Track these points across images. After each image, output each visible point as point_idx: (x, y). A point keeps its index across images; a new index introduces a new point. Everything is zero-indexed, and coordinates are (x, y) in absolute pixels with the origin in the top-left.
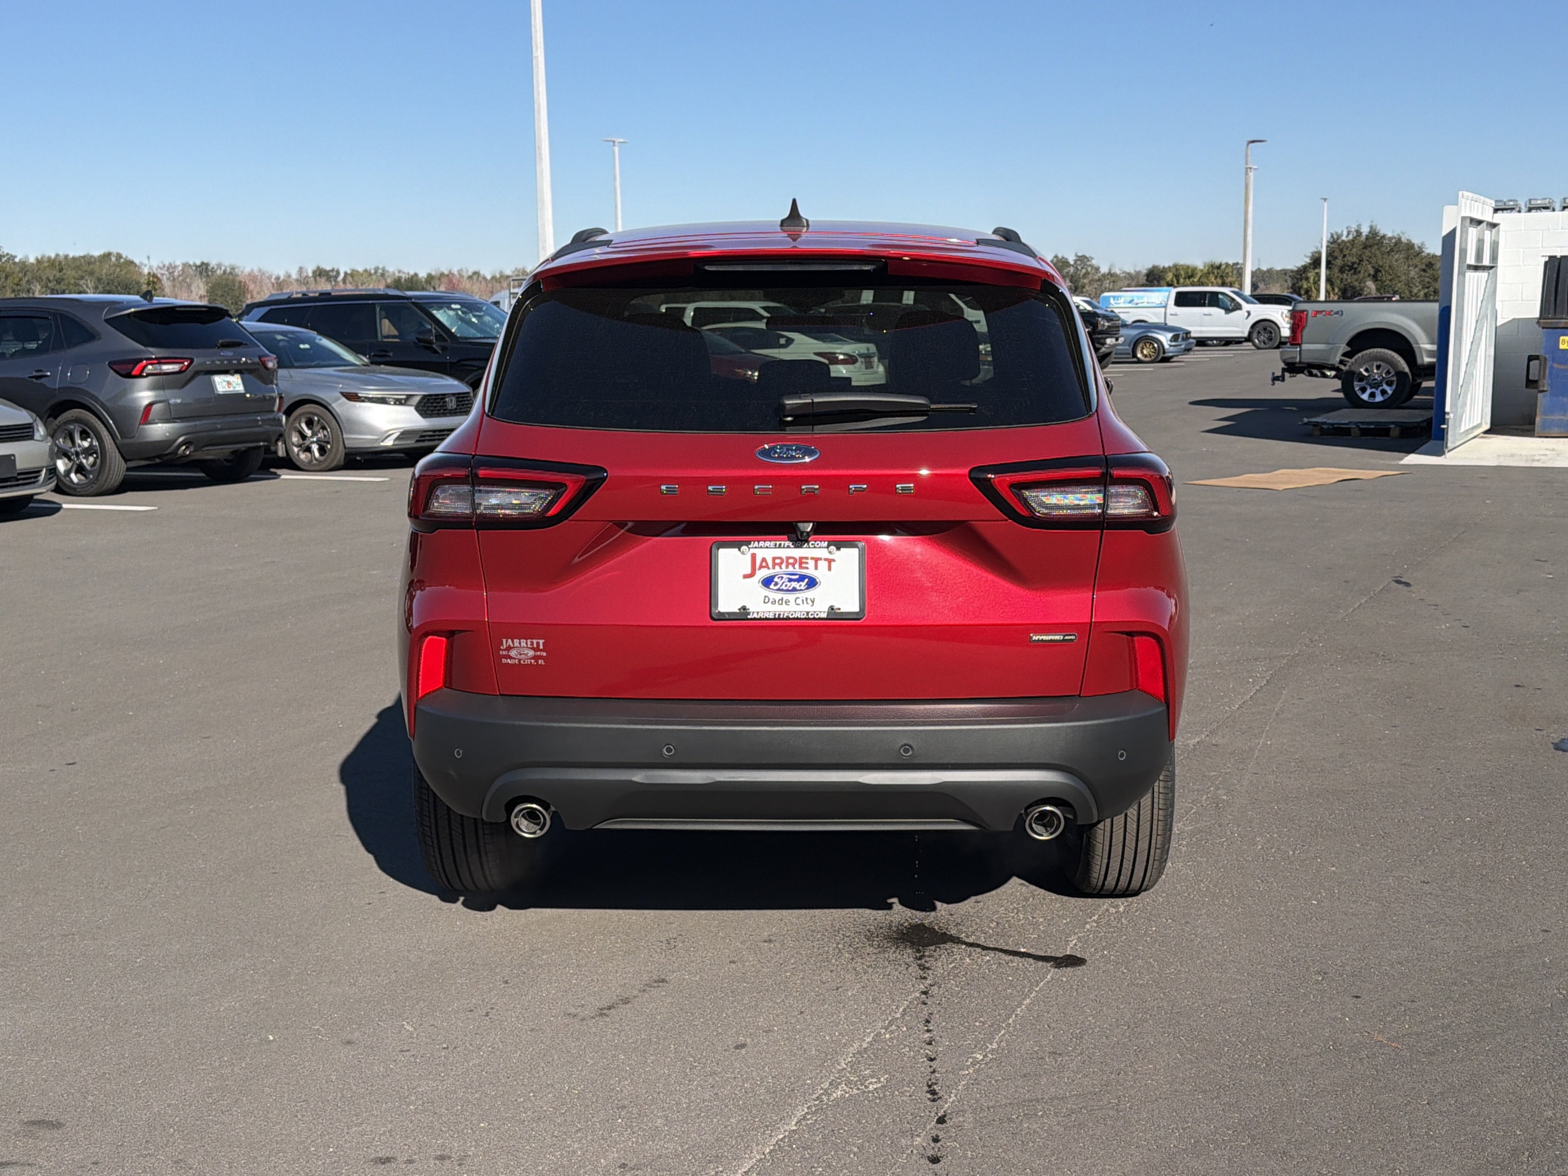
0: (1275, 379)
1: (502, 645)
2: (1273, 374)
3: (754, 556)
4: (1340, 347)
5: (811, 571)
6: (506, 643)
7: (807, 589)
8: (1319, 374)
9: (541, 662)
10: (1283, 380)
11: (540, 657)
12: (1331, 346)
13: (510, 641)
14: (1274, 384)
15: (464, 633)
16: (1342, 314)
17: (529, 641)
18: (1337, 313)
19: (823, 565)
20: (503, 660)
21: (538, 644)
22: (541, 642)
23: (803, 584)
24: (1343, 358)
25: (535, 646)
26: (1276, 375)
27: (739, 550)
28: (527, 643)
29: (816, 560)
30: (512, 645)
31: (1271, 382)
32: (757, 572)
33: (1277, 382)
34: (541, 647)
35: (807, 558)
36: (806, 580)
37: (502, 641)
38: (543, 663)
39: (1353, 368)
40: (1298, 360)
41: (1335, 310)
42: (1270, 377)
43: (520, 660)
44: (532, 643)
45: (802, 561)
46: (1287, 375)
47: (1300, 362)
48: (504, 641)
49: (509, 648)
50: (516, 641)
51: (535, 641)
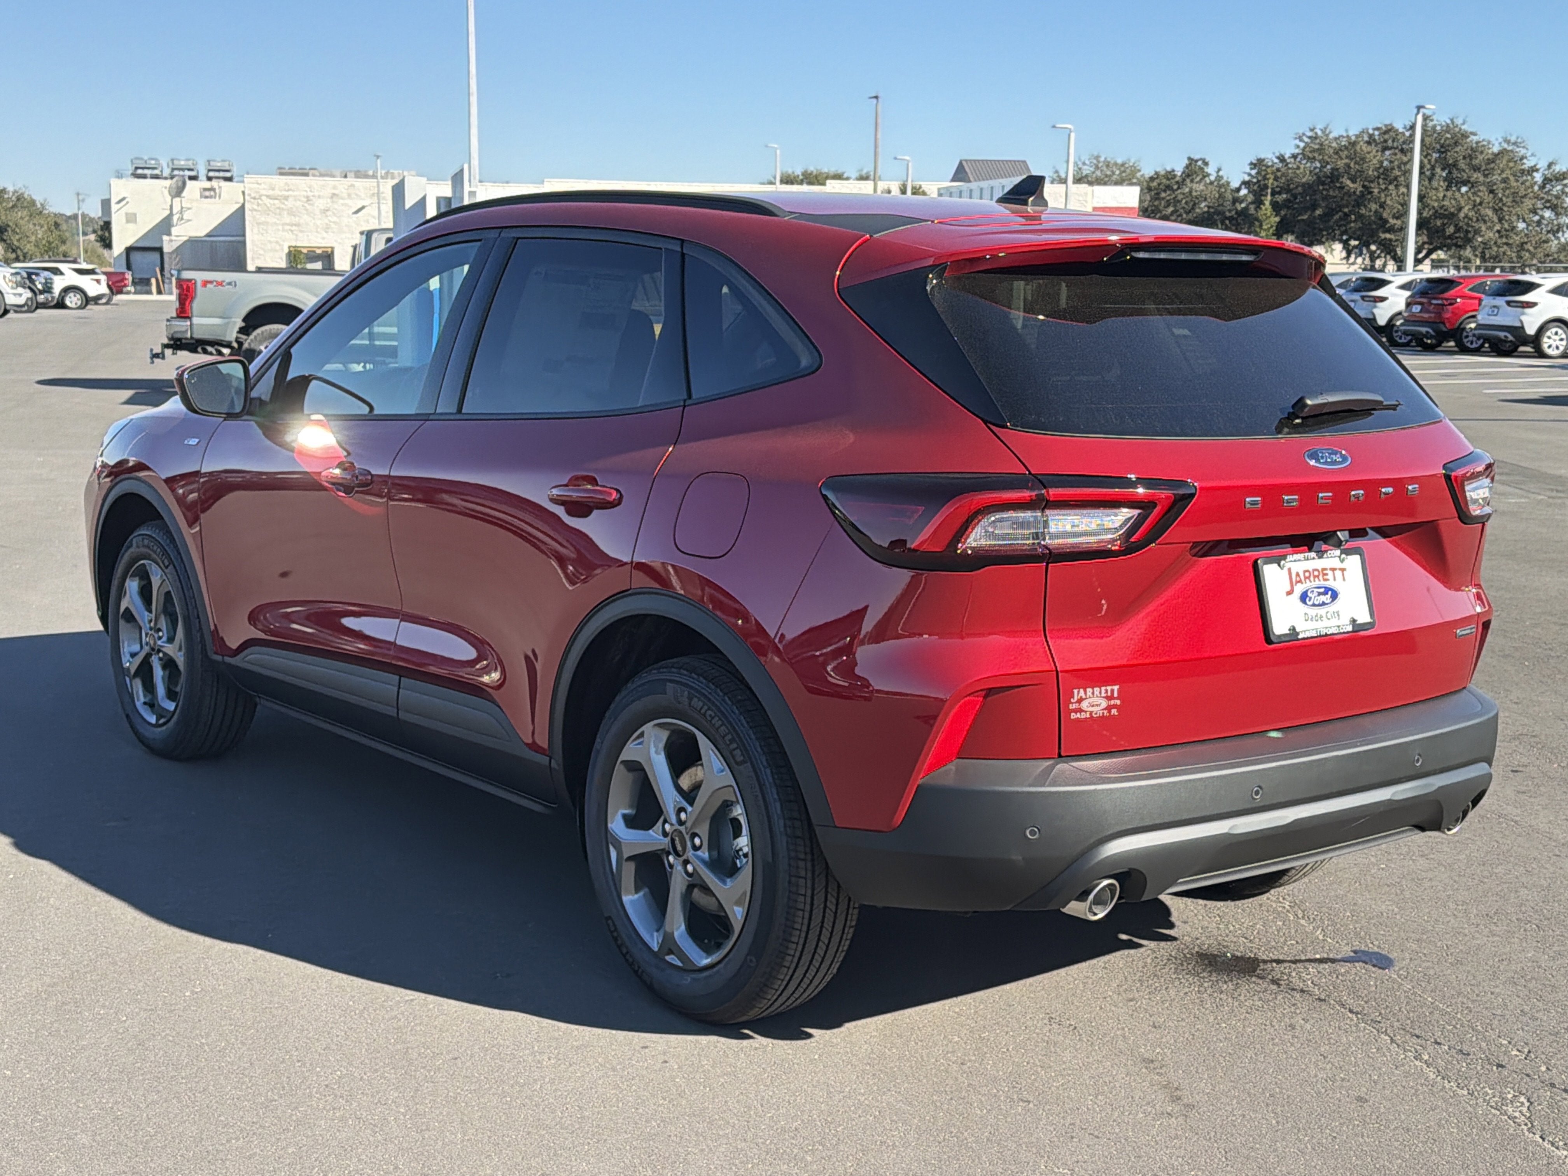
0: (155, 356)
1: (1073, 697)
2: (152, 350)
3: (1289, 570)
4: (235, 323)
5: (1330, 584)
6: (1078, 693)
7: (1333, 601)
8: (214, 352)
9: (1114, 712)
10: (163, 358)
11: (1115, 706)
12: (226, 320)
13: (1082, 691)
14: (153, 362)
15: (1017, 690)
16: (235, 285)
17: (1103, 689)
18: (229, 284)
19: (1338, 573)
20: (1073, 714)
21: (1112, 691)
22: (1116, 688)
23: (1329, 596)
24: (240, 335)
25: (1109, 694)
26: (154, 352)
27: (1279, 565)
28: (1100, 693)
29: (1333, 570)
30: (1084, 697)
31: (149, 360)
32: (1295, 588)
33: (156, 360)
34: (1116, 695)
35: (1326, 569)
36: (1330, 593)
37: (1073, 693)
38: (1116, 714)
39: (253, 346)
40: (189, 335)
41: (227, 281)
42: (148, 355)
43: (1091, 713)
44: (1107, 691)
45: (1323, 572)
46: (168, 352)
47: (192, 338)
48: (1076, 691)
49: (1080, 701)
50: (1089, 690)
51: (1109, 688)
